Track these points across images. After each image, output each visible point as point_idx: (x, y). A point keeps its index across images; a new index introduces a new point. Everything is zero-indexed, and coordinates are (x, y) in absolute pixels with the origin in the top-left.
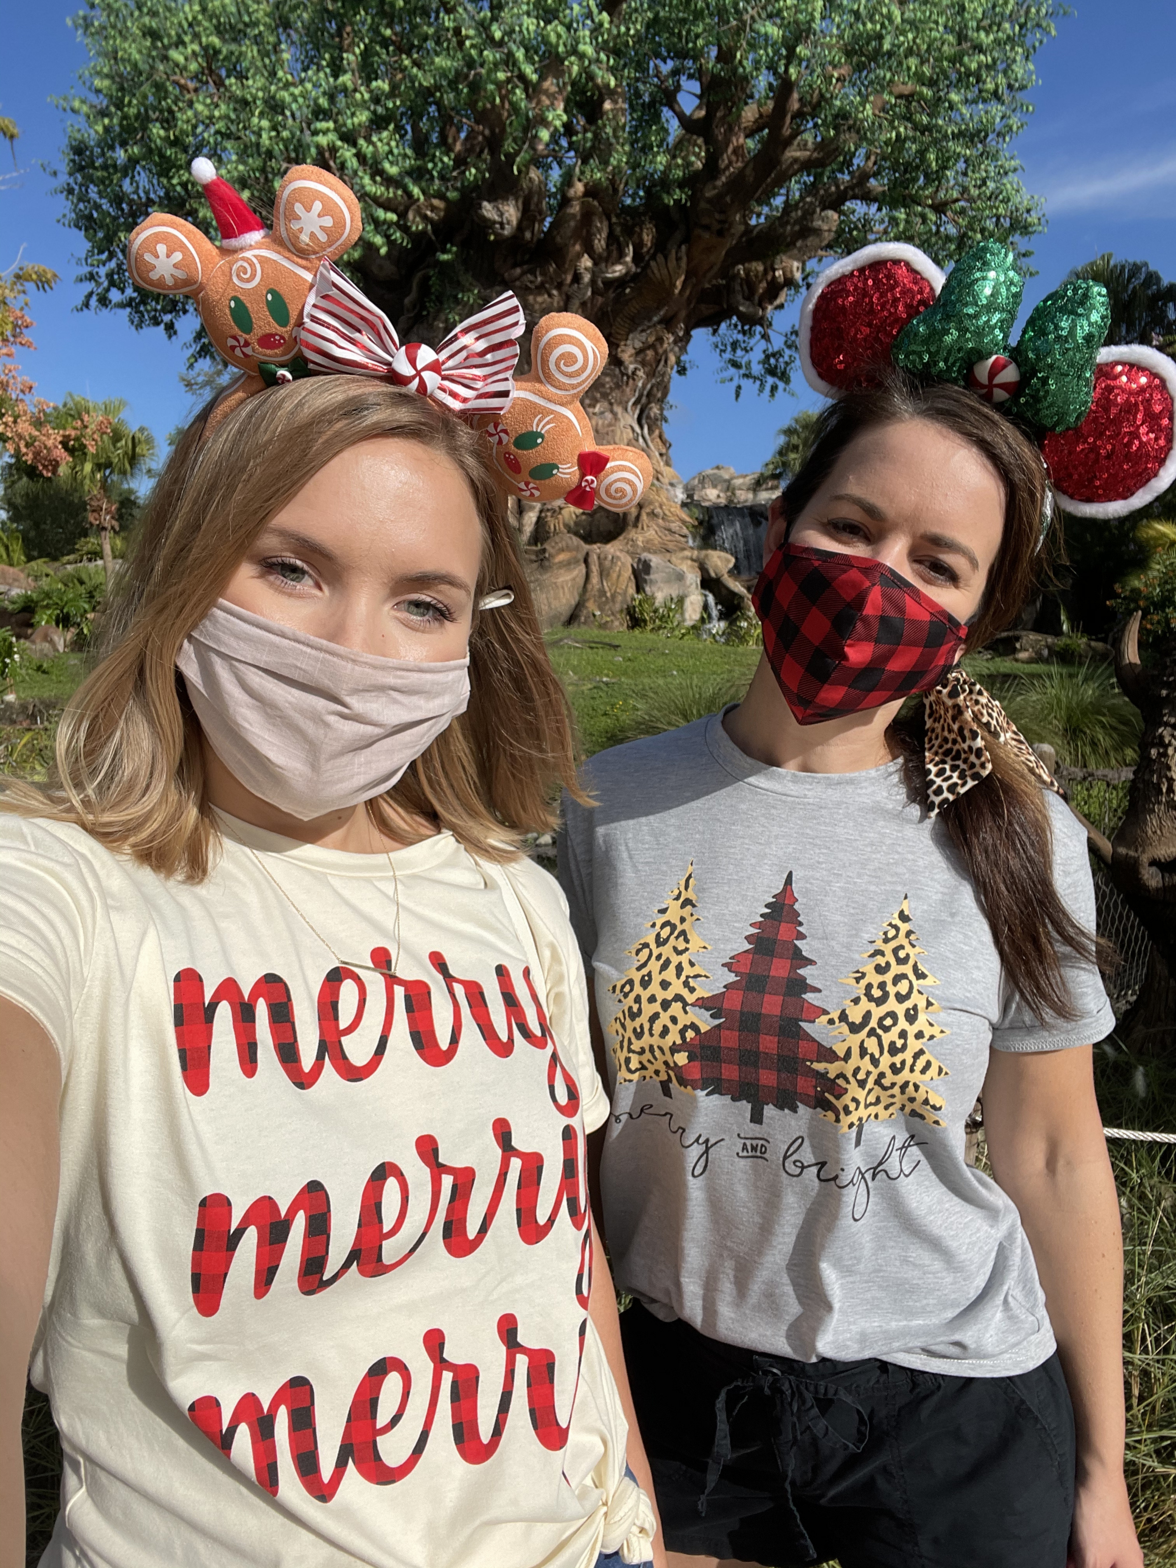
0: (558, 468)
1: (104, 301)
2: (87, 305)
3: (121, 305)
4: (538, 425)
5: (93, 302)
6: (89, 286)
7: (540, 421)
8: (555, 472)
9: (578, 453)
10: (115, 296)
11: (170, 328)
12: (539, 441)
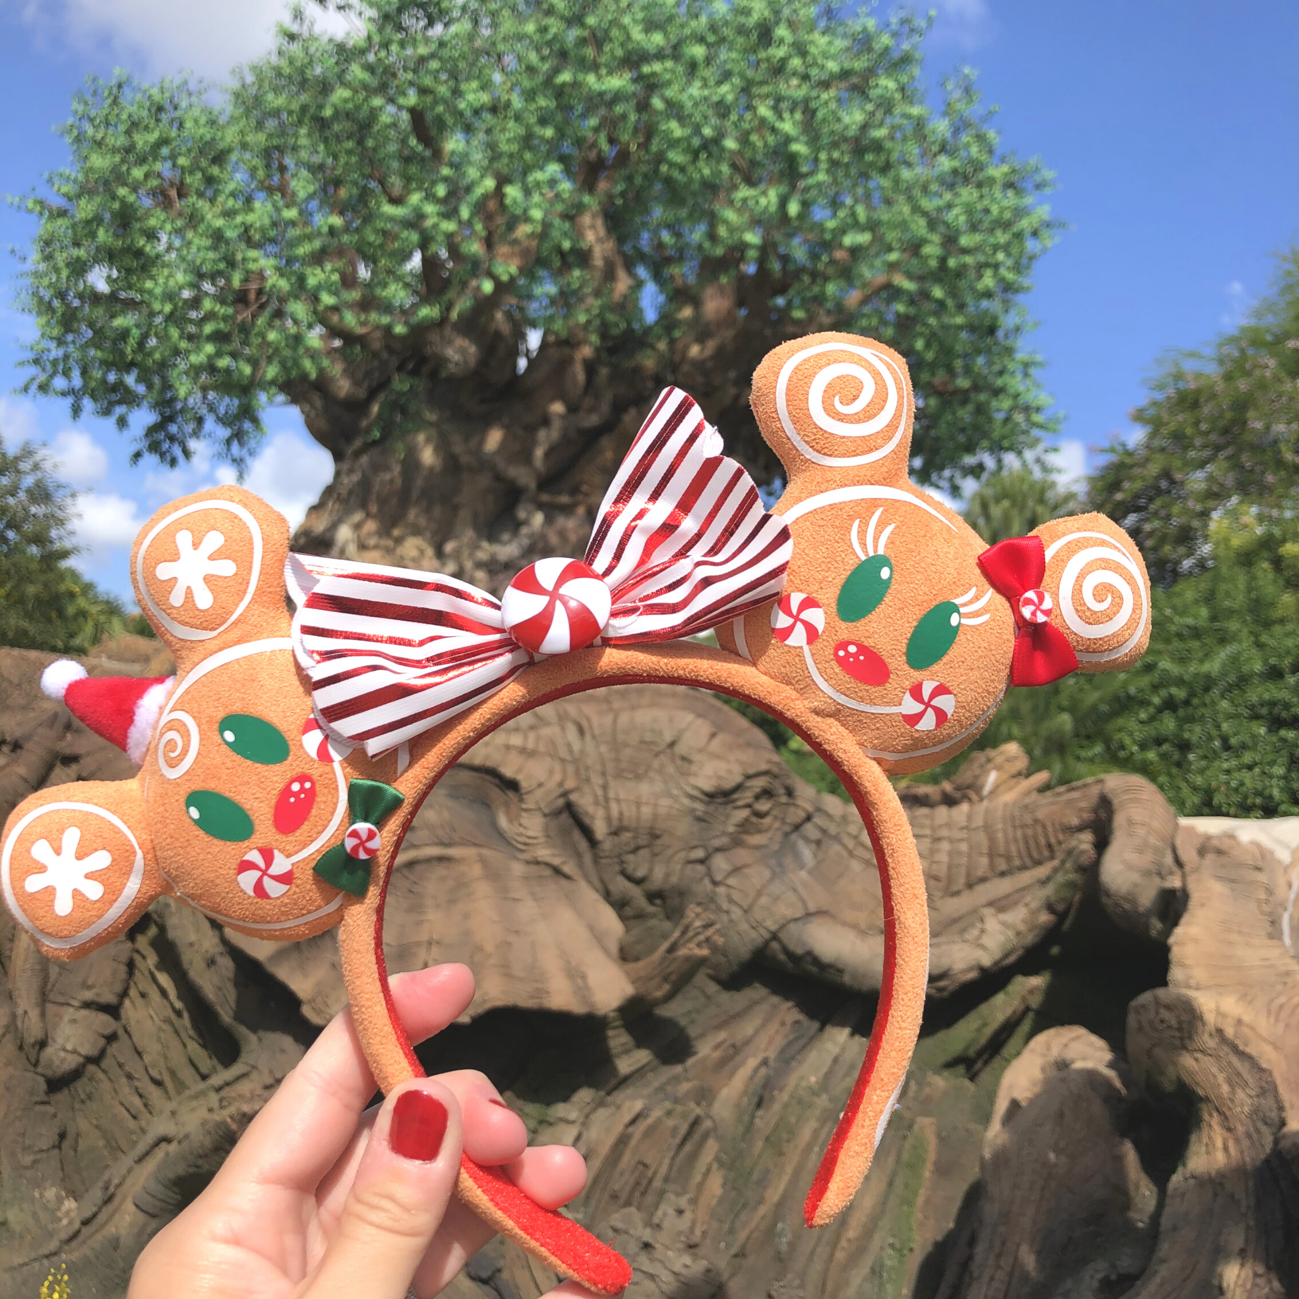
0: (955, 609)
1: (44, 388)
2: (26, 389)
3: (64, 394)
4: (863, 545)
5: (34, 387)
6: (33, 370)
7: (862, 533)
8: (954, 620)
9: (973, 561)
10: (60, 383)
11: (122, 422)
12: (885, 573)
